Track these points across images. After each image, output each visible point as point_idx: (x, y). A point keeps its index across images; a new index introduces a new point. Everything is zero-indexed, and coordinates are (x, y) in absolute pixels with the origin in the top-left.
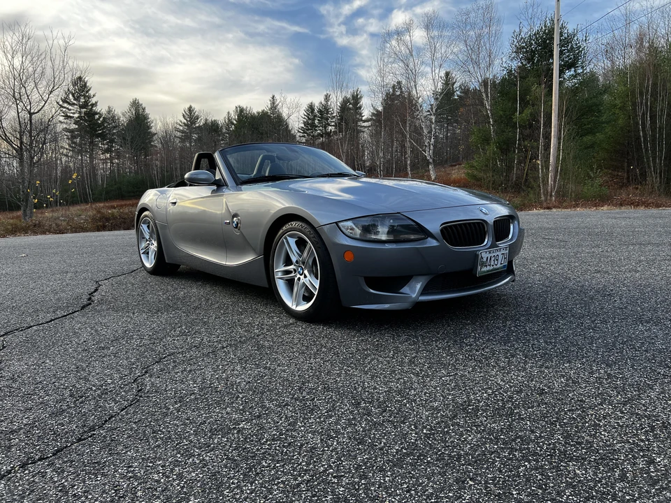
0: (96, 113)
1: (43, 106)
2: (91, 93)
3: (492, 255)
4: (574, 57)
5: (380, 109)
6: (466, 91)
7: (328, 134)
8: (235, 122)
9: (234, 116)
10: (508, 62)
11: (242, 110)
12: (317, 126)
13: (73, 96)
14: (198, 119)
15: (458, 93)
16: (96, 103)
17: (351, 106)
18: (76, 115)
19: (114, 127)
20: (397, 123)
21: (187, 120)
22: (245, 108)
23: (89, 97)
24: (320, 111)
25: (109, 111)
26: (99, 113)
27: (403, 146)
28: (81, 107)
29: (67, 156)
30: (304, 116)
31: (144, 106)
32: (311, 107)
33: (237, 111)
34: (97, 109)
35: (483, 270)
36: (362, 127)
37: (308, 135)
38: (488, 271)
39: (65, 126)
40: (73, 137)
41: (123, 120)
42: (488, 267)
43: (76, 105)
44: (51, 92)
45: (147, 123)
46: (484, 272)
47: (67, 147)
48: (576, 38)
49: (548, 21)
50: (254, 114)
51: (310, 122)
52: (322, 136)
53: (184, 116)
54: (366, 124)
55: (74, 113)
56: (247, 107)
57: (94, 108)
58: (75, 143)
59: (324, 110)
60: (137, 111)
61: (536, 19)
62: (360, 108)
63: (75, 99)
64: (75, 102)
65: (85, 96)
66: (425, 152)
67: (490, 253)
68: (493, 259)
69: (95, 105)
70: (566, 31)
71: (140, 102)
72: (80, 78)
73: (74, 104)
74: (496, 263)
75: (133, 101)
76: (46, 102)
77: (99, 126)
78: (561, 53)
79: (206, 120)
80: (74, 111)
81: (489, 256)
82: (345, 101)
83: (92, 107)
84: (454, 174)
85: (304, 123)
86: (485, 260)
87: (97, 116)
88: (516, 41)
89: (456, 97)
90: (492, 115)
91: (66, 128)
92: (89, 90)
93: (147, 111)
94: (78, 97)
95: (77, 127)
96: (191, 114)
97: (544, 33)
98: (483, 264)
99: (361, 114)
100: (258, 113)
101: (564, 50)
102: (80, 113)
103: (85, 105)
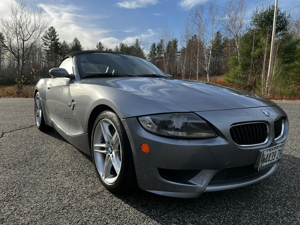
0: (59, 43)
1: (30, 38)
2: (57, 34)
3: (271, 152)
4: (283, 25)
5: (186, 47)
6: (226, 41)
7: (161, 58)
8: (119, 50)
9: (119, 47)
10: (250, 26)
11: (123, 45)
12: (156, 54)
13: (49, 35)
14: (103, 48)
15: (222, 42)
16: (59, 39)
17: (172, 45)
18: (50, 44)
19: (66, 50)
20: (193, 54)
21: (98, 48)
22: (124, 44)
23: (56, 36)
24: (158, 47)
25: (64, 43)
26: (60, 43)
27: (196, 65)
28: (52, 40)
29: (45, 62)
30: (150, 49)
31: (79, 41)
32: (154, 45)
33: (121, 45)
34: (59, 41)
35: (263, 165)
36: (176, 55)
37: (152, 58)
38: (267, 166)
39: (45, 48)
40: (48, 53)
41: (70, 47)
42: (267, 162)
43: (50, 39)
44: (33, 31)
45: (80, 49)
46: (264, 166)
47: (45, 58)
48: (284, 16)
49: (271, 7)
50: (128, 47)
51: (153, 52)
52: (158, 59)
53: (97, 46)
54: (179, 54)
55: (49, 43)
56: (125, 44)
57: (58, 41)
58: (49, 56)
59: (160, 47)
60: (76, 43)
61: (265, 6)
62: (176, 46)
63: (49, 37)
64: (50, 38)
65: (54, 35)
66: (206, 68)
67: (270, 150)
68: (272, 155)
69: (58, 39)
70: (280, 12)
71: (78, 39)
72: (52, 27)
73: (49, 39)
74: (273, 158)
75: (75, 39)
76: (31, 36)
77: (59, 49)
78: (277, 23)
79: (107, 49)
80: (49, 42)
81: (269, 153)
82: (170, 43)
83: (57, 41)
84: (218, 79)
85: (150, 52)
86: (266, 156)
87: (59, 45)
88: (254, 16)
89: (221, 44)
90: (240, 52)
91: (45, 49)
92: (56, 33)
93: (81, 43)
94: (51, 36)
95: (50, 49)
96: (100, 46)
97: (269, 13)
98: (264, 160)
99: (177, 49)
100: (130, 47)
101: (278, 21)
102: (51, 43)
103: (54, 40)
